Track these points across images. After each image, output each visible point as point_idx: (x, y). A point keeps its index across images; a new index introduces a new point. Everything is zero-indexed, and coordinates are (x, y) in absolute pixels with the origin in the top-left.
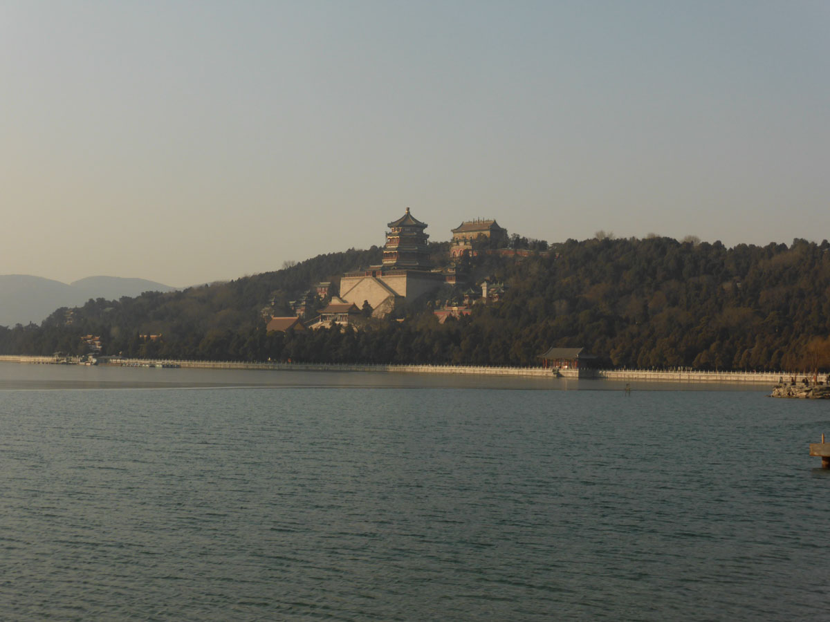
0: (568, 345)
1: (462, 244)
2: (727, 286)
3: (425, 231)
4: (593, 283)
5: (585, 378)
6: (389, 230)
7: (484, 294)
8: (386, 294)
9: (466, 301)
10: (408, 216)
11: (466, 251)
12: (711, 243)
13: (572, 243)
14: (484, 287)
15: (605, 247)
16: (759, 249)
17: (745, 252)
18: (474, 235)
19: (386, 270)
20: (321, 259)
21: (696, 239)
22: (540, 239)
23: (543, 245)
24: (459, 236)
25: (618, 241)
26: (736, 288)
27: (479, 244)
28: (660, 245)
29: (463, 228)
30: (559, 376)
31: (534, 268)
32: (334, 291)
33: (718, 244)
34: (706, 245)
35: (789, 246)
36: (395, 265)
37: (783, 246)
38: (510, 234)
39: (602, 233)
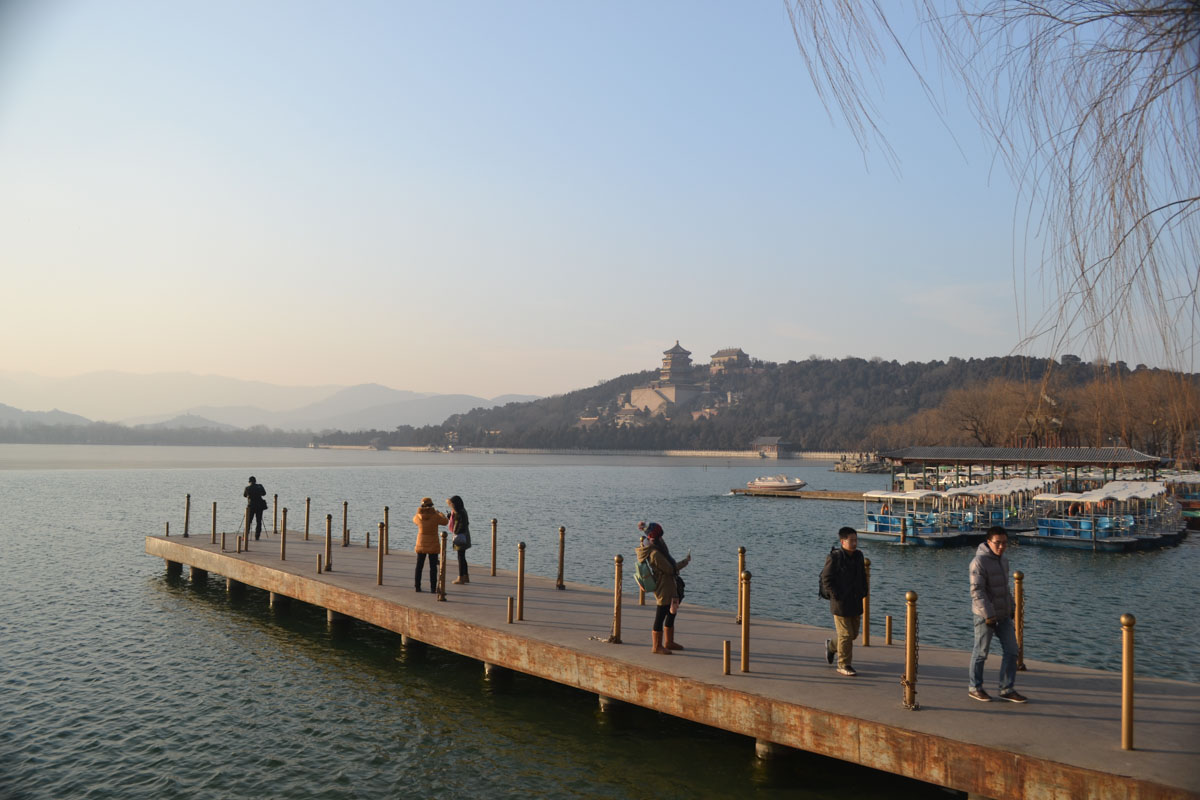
0: (772, 435)
1: (717, 365)
2: (898, 392)
3: (690, 357)
4: (803, 391)
5: (783, 458)
6: (665, 356)
7: (729, 400)
8: (660, 401)
9: (716, 406)
10: (678, 346)
11: (720, 370)
12: (890, 361)
13: (792, 363)
14: (729, 394)
15: (816, 366)
16: (923, 365)
17: (914, 367)
18: (726, 359)
19: (661, 385)
20: (623, 378)
21: (880, 359)
22: (772, 361)
23: (774, 364)
24: (716, 359)
25: (823, 362)
26: (904, 393)
27: (729, 365)
28: (854, 363)
29: (719, 354)
30: (764, 457)
31: (764, 381)
32: (628, 399)
33: (895, 362)
34: (886, 363)
35: (946, 363)
36: (668, 380)
37: (942, 362)
38: (750, 358)
39: (814, 356)
